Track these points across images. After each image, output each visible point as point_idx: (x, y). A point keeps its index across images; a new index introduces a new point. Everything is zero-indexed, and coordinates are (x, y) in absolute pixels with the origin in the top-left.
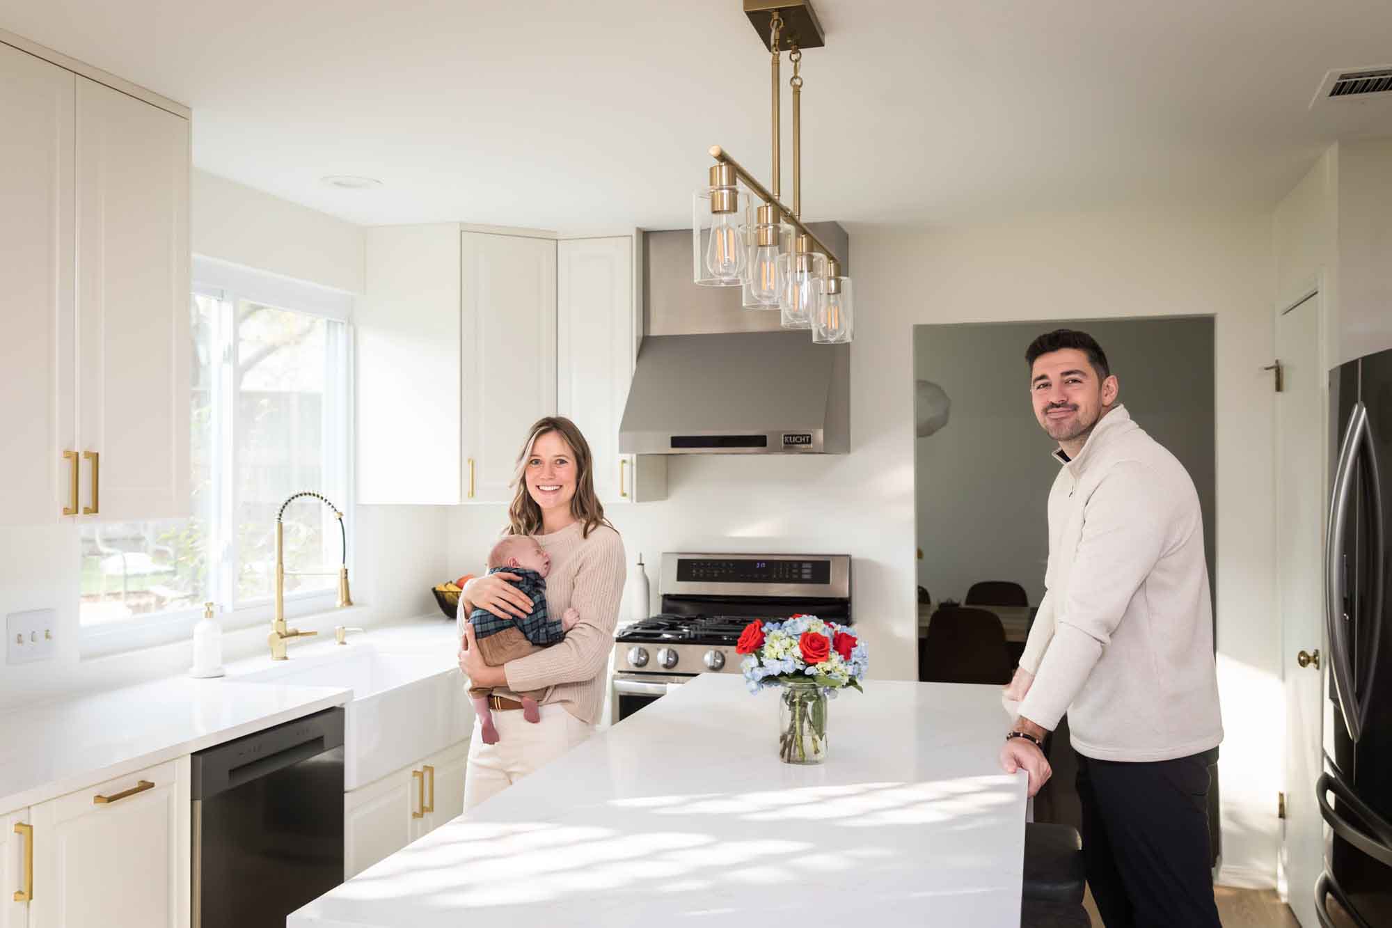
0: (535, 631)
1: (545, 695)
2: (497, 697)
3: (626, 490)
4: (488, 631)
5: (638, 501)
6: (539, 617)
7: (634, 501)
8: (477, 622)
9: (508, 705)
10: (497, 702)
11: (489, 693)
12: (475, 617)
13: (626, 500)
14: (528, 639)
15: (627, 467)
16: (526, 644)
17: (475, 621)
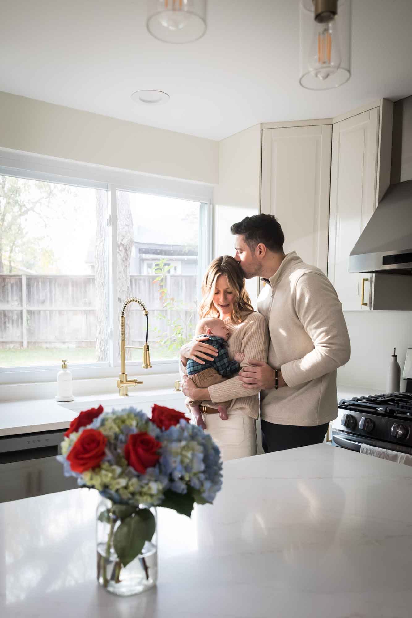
0: (224, 370)
1: (230, 404)
2: (204, 407)
3: (366, 300)
4: (198, 370)
5: (374, 309)
6: (225, 362)
7: (372, 309)
8: (191, 366)
9: (211, 411)
10: (204, 409)
11: (199, 404)
12: (190, 363)
13: (367, 308)
14: (220, 374)
15: (367, 284)
16: (219, 377)
17: (190, 365)
